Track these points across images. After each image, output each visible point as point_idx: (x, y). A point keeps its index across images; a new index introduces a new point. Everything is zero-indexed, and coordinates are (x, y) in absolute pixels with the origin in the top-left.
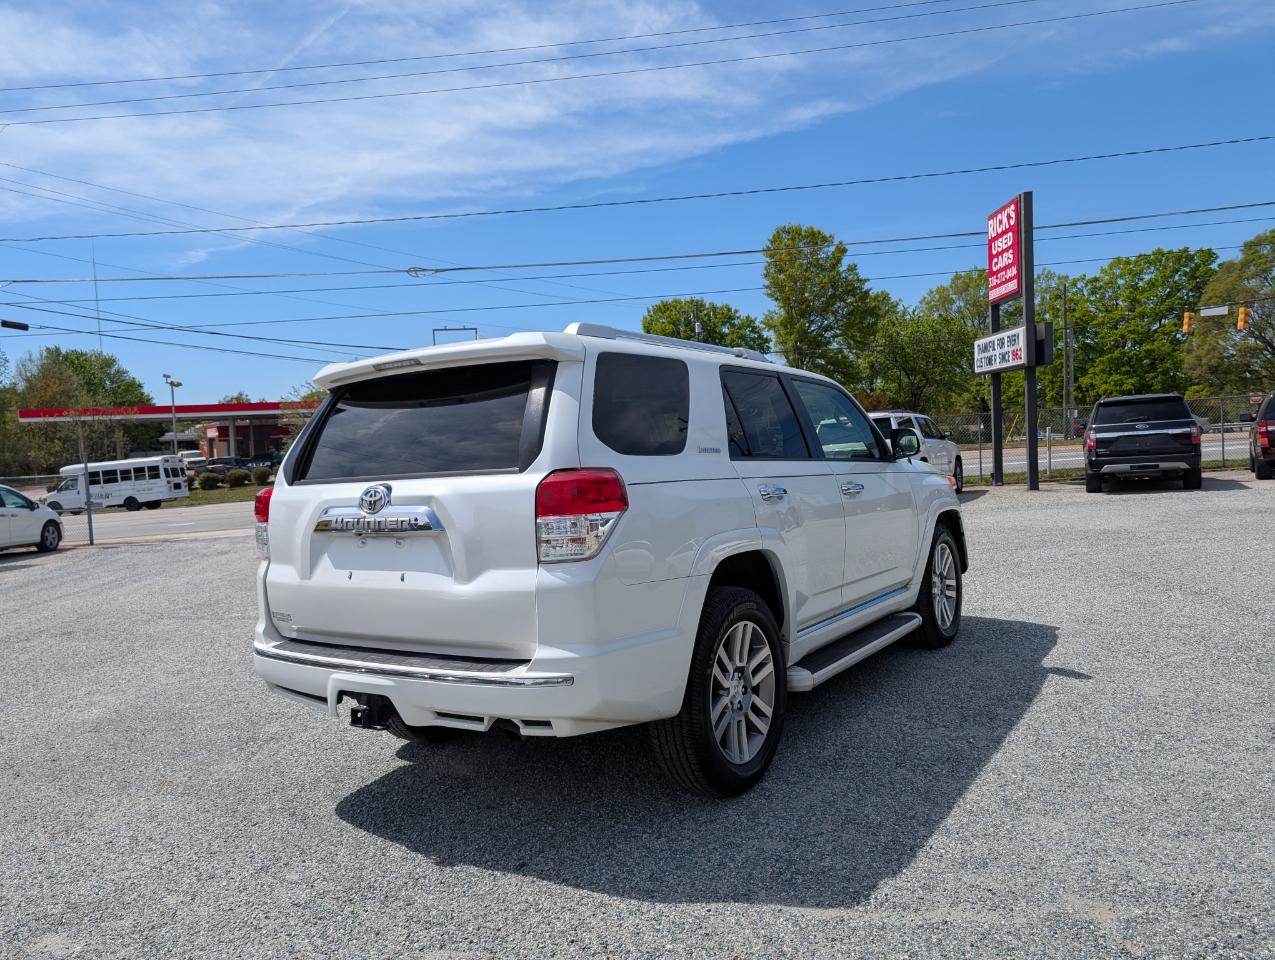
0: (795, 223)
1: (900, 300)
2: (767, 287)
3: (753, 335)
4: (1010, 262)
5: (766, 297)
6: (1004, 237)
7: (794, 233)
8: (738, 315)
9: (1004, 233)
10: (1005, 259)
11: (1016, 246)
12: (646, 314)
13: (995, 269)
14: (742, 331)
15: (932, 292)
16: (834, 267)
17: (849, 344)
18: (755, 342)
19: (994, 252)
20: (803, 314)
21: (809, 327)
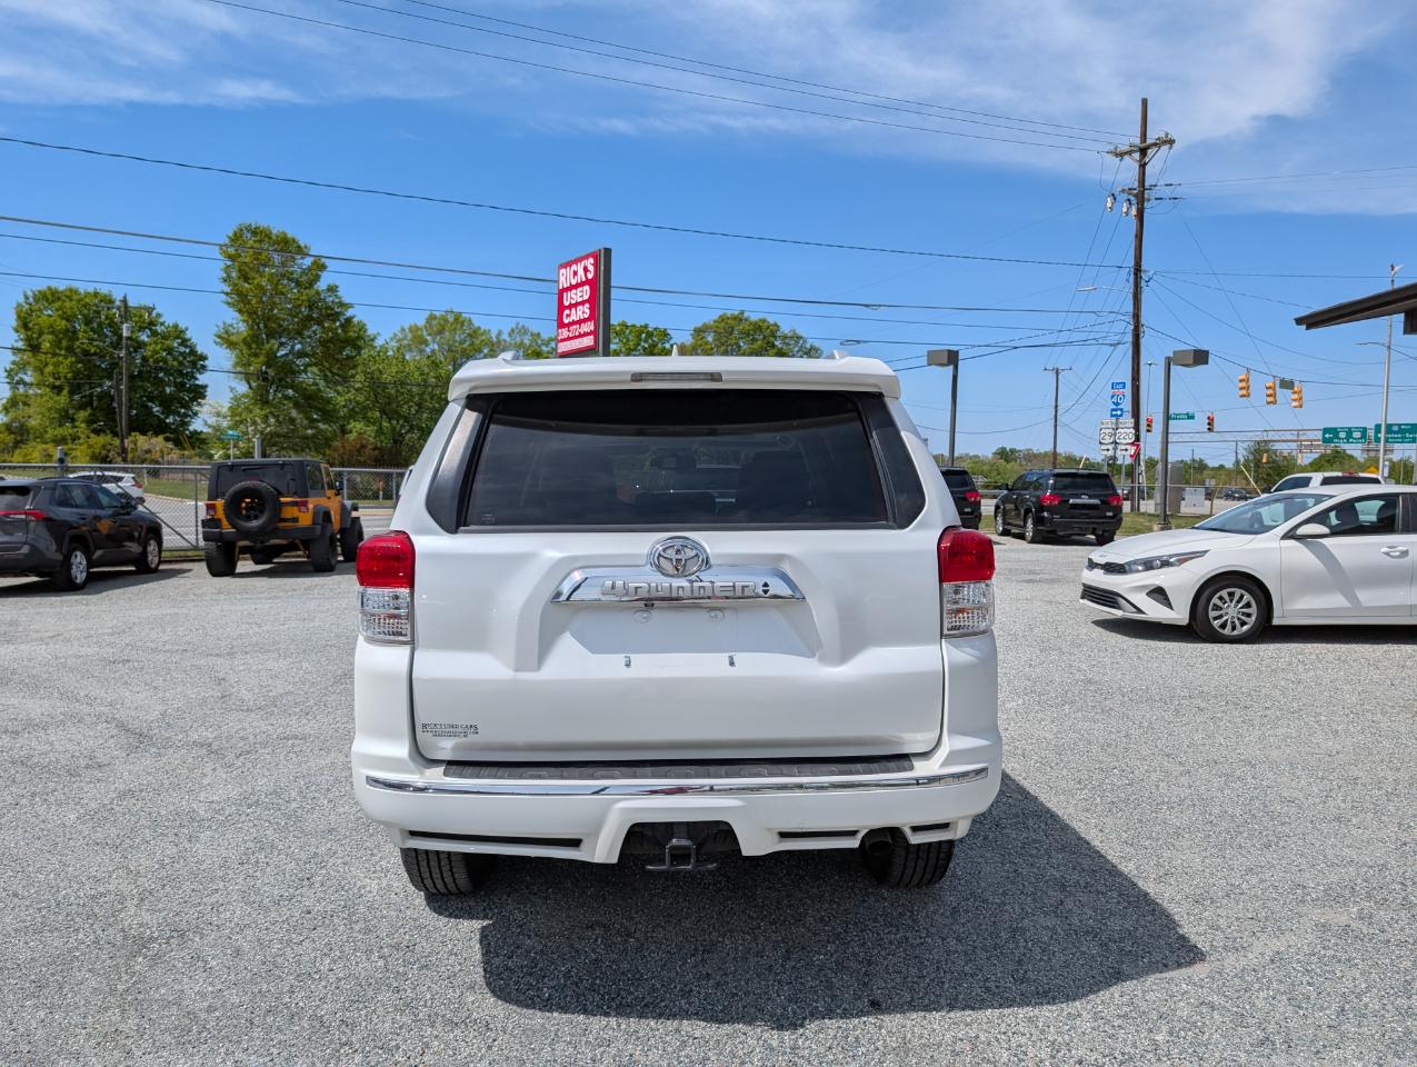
0: (263, 223)
1: (379, 334)
2: (227, 294)
3: (182, 349)
4: (586, 316)
5: (226, 306)
6: (580, 289)
7: (260, 234)
8: (161, 320)
9: (581, 284)
10: (579, 313)
11: (592, 301)
12: (22, 300)
13: (566, 321)
14: (168, 342)
15: (403, 330)
16: (311, 284)
17: (326, 376)
18: (185, 358)
19: (566, 303)
20: (271, 334)
21: (278, 350)
